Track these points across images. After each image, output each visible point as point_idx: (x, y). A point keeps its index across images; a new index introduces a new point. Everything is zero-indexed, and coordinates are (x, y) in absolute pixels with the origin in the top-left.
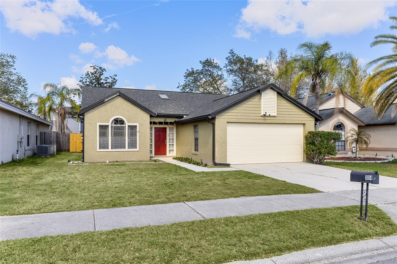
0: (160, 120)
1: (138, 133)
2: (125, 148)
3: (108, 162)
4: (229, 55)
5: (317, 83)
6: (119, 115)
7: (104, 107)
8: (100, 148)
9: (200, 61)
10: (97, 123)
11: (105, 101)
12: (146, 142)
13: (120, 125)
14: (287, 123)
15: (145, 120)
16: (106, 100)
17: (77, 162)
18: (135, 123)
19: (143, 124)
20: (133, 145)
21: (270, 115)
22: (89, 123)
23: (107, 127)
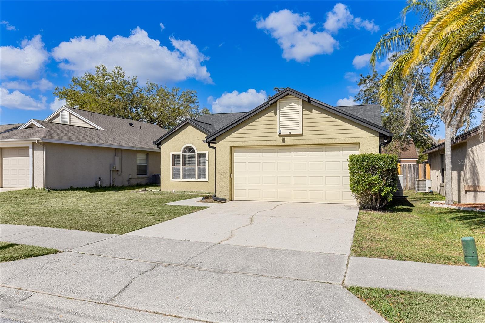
1: (208, 161)
2: (195, 178)
3: (173, 191)
6: (189, 143)
8: (173, 178)
10: (170, 153)
11: (176, 130)
13: (190, 154)
16: (177, 128)
18: (205, 151)
19: (212, 152)
20: (202, 175)
21: (290, 133)
22: (164, 152)
23: (178, 156)
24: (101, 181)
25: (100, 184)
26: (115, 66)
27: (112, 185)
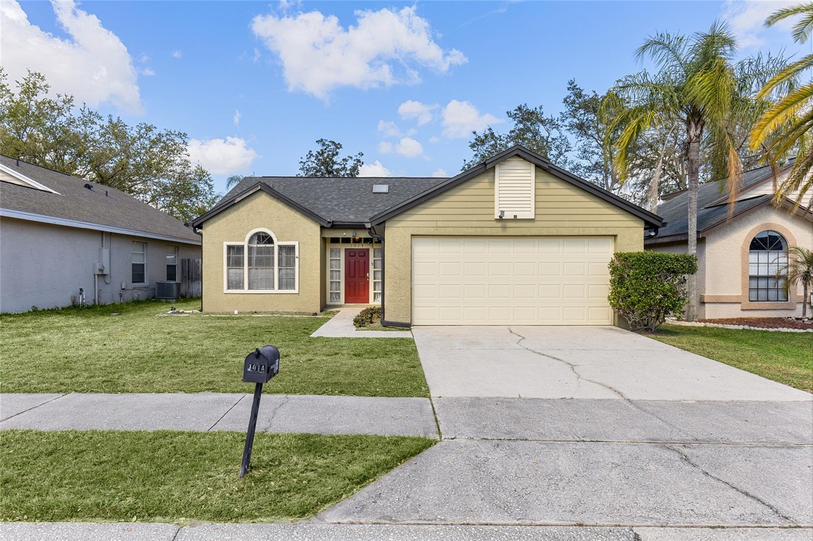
0: (345, 234)
1: (298, 259)
2: (274, 287)
3: (236, 312)
4: (569, 93)
5: (692, 138)
6: (262, 227)
7: (235, 213)
8: (229, 288)
9: (508, 113)
10: (222, 242)
11: (236, 202)
12: (312, 277)
13: (264, 245)
14: (565, 234)
15: (311, 236)
16: (238, 199)
17: (191, 311)
18: (292, 241)
19: (307, 243)
20: (287, 282)
21: (515, 216)
22: (210, 241)
23: (240, 249)
24: (83, 296)
25: (81, 301)
26: (29, 71)
27: (97, 304)
